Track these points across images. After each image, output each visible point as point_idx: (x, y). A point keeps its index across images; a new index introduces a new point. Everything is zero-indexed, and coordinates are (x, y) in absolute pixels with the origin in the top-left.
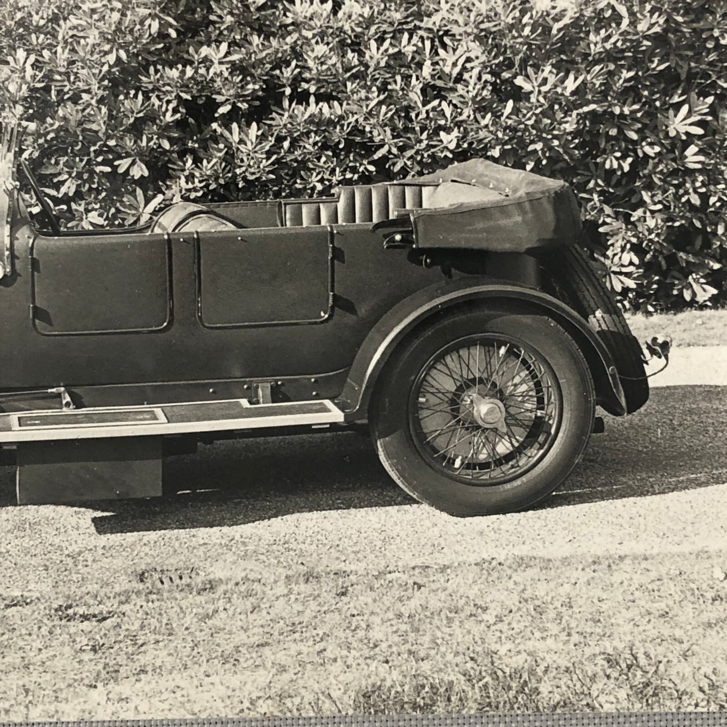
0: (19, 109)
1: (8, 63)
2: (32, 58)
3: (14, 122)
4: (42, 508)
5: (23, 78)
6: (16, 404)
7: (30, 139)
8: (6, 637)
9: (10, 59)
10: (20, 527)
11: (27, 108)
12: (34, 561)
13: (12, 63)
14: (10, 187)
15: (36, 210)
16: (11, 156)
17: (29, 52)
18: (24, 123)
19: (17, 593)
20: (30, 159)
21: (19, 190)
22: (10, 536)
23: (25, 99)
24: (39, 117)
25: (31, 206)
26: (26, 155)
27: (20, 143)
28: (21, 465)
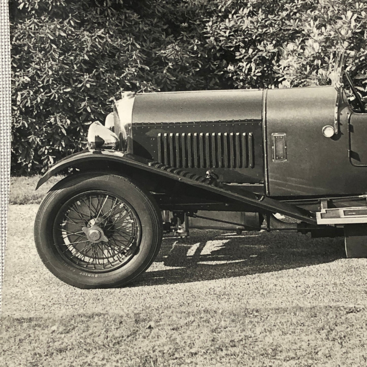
0: (346, 44)
1: (342, 19)
2: (356, 16)
3: (343, 51)
4: (360, 259)
5: (349, 27)
6: (342, 203)
7: (351, 60)
8: (349, 329)
9: (343, 16)
10: (349, 270)
11: (350, 43)
12: (359, 288)
13: (344, 19)
14: (338, 86)
15: (352, 99)
16: (340, 69)
17: (354, 13)
18: (348, 52)
19: (352, 306)
20: (350, 71)
21: (344, 88)
22: (344, 274)
23: (349, 38)
24: (357, 48)
25: (349, 96)
26: (348, 69)
27: (345, 62)
28: (347, 237)
